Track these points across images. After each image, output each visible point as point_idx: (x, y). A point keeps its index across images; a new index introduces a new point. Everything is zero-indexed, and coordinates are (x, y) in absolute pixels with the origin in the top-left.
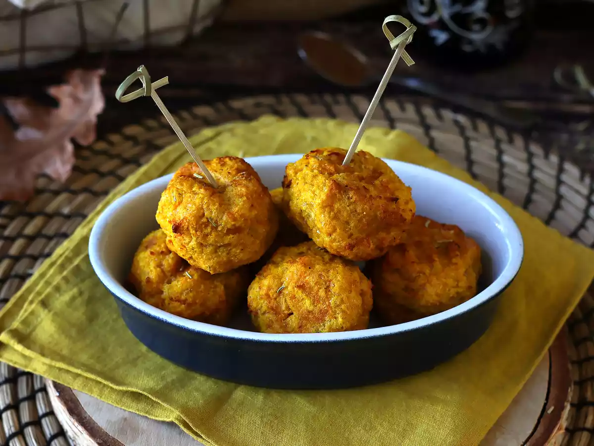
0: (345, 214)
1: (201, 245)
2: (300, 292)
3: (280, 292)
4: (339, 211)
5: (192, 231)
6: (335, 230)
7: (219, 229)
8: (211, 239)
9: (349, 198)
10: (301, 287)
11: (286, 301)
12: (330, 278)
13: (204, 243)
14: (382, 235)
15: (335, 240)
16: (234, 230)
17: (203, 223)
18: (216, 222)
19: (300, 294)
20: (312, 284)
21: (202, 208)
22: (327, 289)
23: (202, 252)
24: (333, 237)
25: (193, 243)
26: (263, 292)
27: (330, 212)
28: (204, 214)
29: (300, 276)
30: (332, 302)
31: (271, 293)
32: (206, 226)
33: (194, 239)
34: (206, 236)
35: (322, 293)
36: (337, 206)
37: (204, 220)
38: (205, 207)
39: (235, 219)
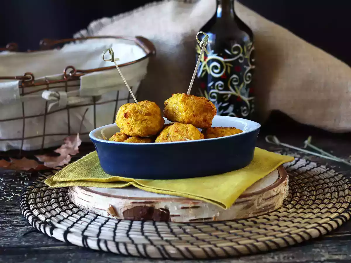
0: (190, 103)
1: (136, 120)
2: (176, 133)
3: (168, 137)
4: (188, 102)
5: (132, 114)
6: (187, 109)
7: (142, 113)
8: (139, 117)
9: (191, 99)
10: (176, 132)
11: (170, 139)
12: (187, 126)
13: (137, 119)
14: (205, 114)
15: (187, 113)
16: (148, 114)
17: (136, 112)
18: (141, 111)
19: (176, 134)
20: (180, 129)
21: (135, 107)
22: (187, 130)
23: (136, 124)
24: (187, 112)
25: (133, 120)
26: (161, 138)
27: (184, 103)
28: (136, 109)
29: (176, 128)
30: (189, 134)
31: (164, 138)
32: (137, 113)
33: (133, 118)
34: (137, 116)
35: (185, 132)
36: (187, 101)
37: (136, 110)
38: (136, 106)
39: (148, 109)
